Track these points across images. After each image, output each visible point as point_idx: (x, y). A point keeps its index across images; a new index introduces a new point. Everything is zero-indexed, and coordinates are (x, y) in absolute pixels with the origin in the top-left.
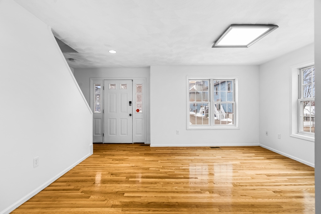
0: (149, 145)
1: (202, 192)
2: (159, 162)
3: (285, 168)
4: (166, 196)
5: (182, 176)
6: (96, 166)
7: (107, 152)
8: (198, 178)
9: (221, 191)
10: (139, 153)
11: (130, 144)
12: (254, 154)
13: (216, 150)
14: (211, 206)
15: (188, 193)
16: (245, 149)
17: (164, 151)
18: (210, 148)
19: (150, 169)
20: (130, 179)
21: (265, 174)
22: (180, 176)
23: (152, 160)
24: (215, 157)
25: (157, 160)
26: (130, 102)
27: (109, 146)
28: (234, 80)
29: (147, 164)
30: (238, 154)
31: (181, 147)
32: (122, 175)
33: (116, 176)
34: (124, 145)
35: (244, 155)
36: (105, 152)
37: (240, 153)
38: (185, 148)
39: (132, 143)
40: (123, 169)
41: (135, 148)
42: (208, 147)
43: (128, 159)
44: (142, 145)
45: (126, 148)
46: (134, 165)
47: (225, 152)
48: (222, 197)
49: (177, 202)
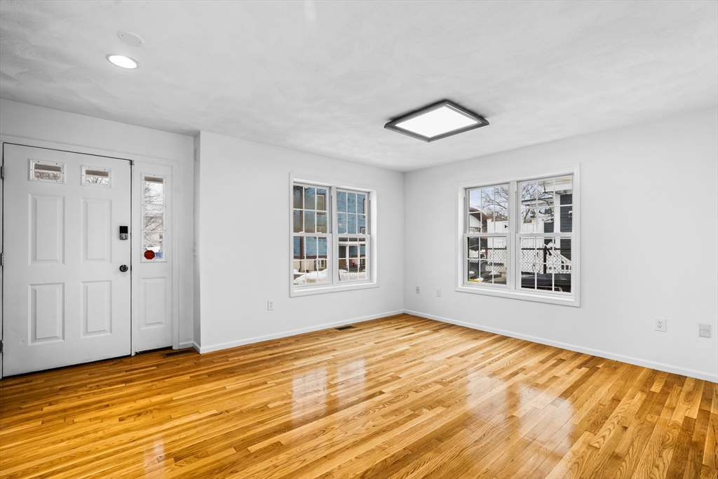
0: (192, 351)
1: (417, 412)
2: (270, 383)
3: (465, 340)
4: (373, 447)
5: (355, 398)
6: (72, 458)
7: (57, 402)
8: (383, 391)
9: (437, 400)
10: (187, 377)
11: (124, 360)
12: (411, 328)
13: (352, 332)
14: (454, 429)
15: (402, 424)
16: (392, 322)
17: (251, 355)
18: (337, 331)
19: (270, 406)
20: (252, 449)
21: (456, 355)
22: (351, 400)
23: (248, 383)
24: (364, 346)
25: (262, 380)
26: (123, 230)
27: (40, 381)
28: (369, 193)
29: (249, 397)
30: (391, 332)
31: (281, 340)
32: (215, 447)
33: (198, 458)
34: (105, 368)
35: (401, 332)
36: (50, 404)
37: (393, 330)
38: (292, 341)
39: (130, 356)
40: (194, 431)
41: (157, 366)
42: (331, 329)
43: (172, 401)
44: (168, 355)
45: (124, 374)
46: (214, 412)
47: (370, 334)
48: (450, 409)
49: (404, 449)
